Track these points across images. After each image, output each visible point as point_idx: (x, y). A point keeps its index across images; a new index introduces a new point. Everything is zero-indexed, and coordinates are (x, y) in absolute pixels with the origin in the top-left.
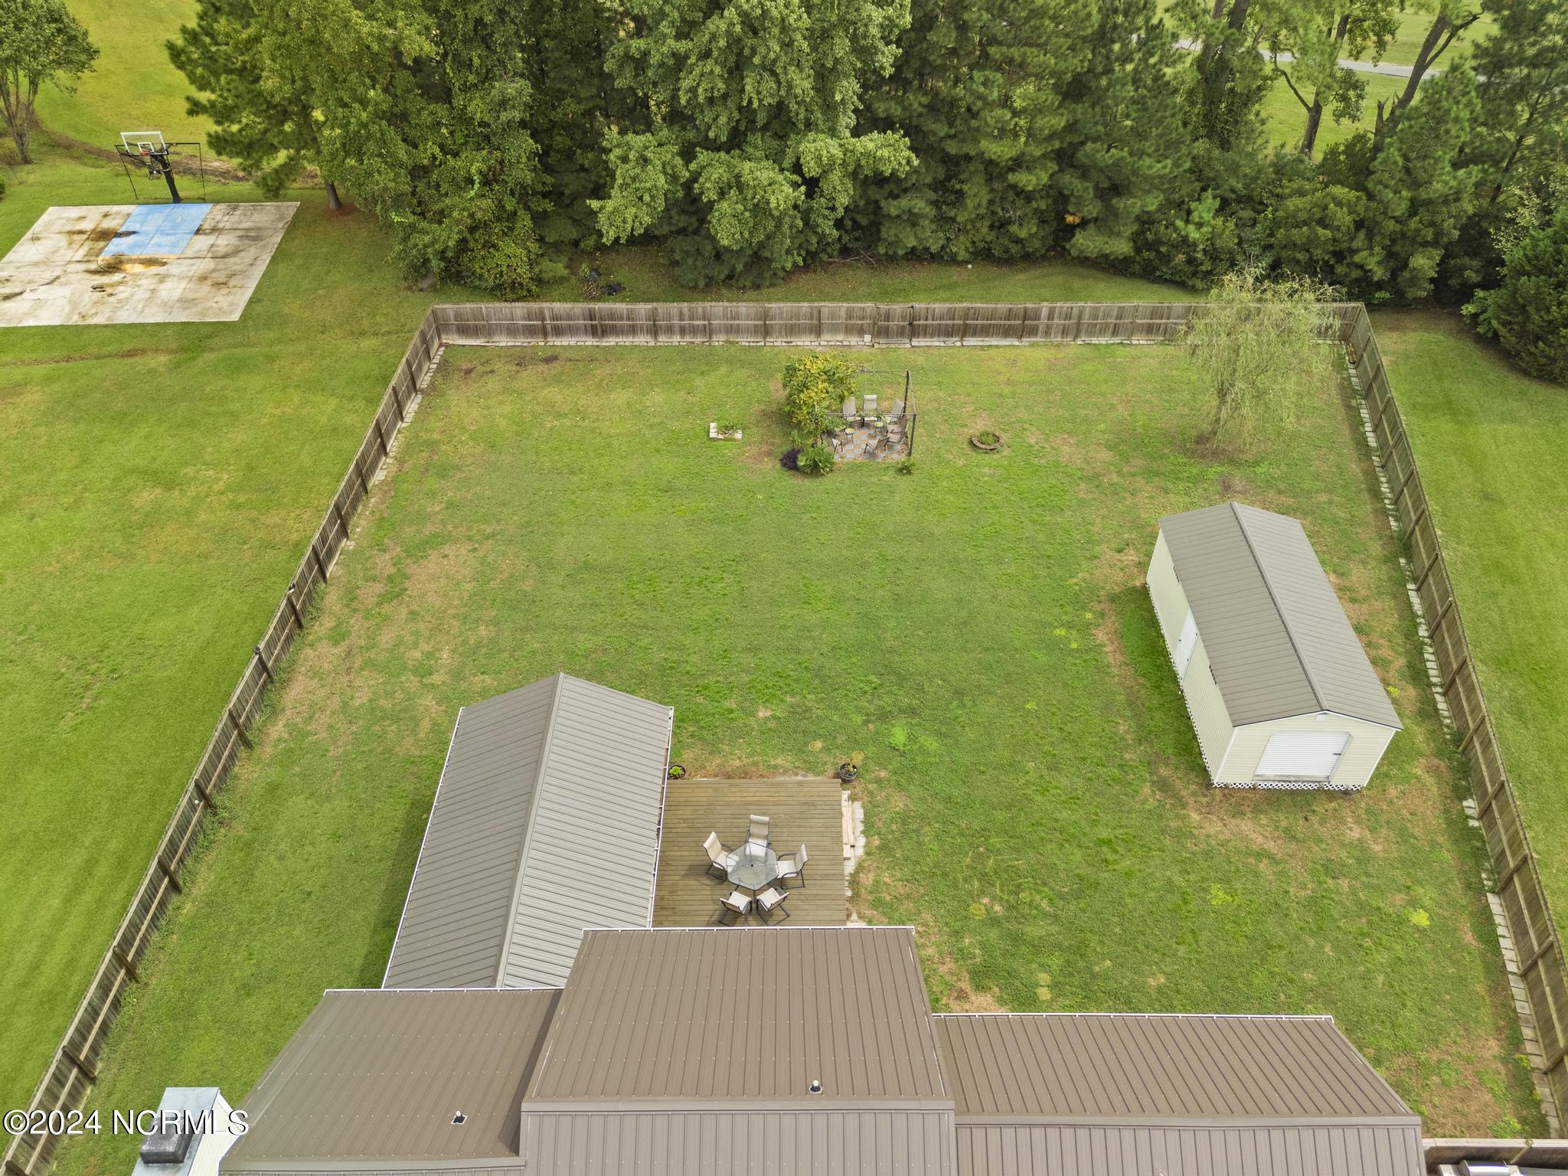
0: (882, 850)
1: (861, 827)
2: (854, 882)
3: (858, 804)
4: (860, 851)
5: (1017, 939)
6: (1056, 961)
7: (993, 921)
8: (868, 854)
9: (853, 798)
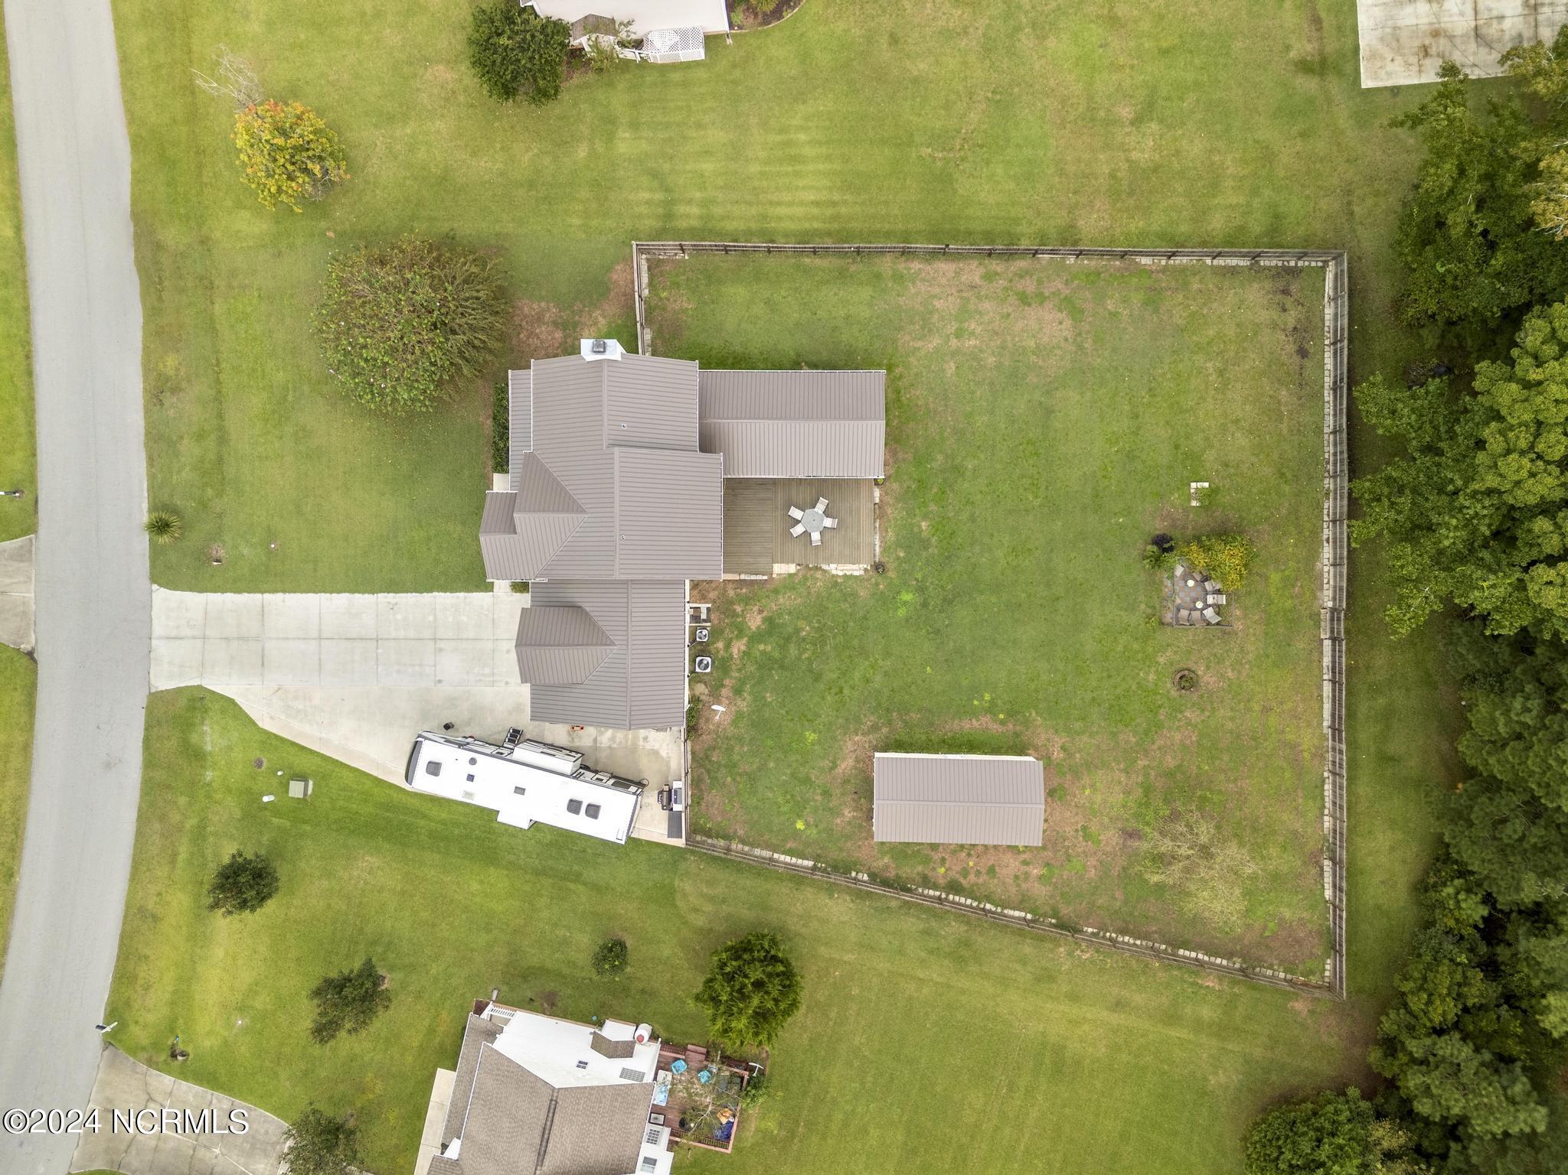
0: (834, 582)
1: (848, 573)
2: (817, 568)
3: (862, 572)
4: (834, 572)
5: (788, 639)
6: (776, 655)
7: (798, 631)
8: (833, 576)
9: (866, 570)
